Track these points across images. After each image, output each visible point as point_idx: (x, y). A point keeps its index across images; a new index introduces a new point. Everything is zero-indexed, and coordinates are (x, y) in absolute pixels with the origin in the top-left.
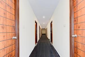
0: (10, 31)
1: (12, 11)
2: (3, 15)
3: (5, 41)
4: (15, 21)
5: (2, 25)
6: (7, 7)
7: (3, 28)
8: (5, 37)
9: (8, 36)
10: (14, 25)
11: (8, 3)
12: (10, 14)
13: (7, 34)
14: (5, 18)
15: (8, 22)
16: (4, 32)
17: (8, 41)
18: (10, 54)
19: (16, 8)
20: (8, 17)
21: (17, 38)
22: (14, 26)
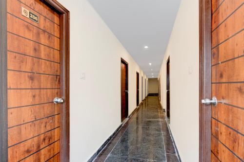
0: (49, 86)
1: (54, 43)
2: (32, 53)
3: (37, 106)
4: (60, 63)
5: (30, 74)
6: (42, 36)
7: (32, 79)
8: (37, 97)
9: (42, 96)
10: (57, 71)
11: (44, 27)
12: (48, 49)
13: (40, 91)
14: (37, 59)
15: (43, 66)
16: (33, 87)
17: (43, 107)
18: (49, 134)
19: (63, 35)
20: (43, 56)
21: (62, 101)
22: (59, 74)
